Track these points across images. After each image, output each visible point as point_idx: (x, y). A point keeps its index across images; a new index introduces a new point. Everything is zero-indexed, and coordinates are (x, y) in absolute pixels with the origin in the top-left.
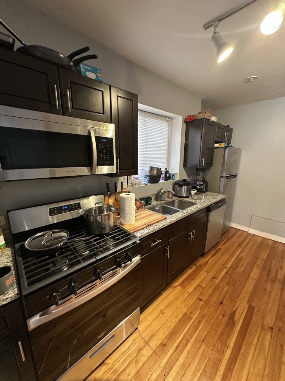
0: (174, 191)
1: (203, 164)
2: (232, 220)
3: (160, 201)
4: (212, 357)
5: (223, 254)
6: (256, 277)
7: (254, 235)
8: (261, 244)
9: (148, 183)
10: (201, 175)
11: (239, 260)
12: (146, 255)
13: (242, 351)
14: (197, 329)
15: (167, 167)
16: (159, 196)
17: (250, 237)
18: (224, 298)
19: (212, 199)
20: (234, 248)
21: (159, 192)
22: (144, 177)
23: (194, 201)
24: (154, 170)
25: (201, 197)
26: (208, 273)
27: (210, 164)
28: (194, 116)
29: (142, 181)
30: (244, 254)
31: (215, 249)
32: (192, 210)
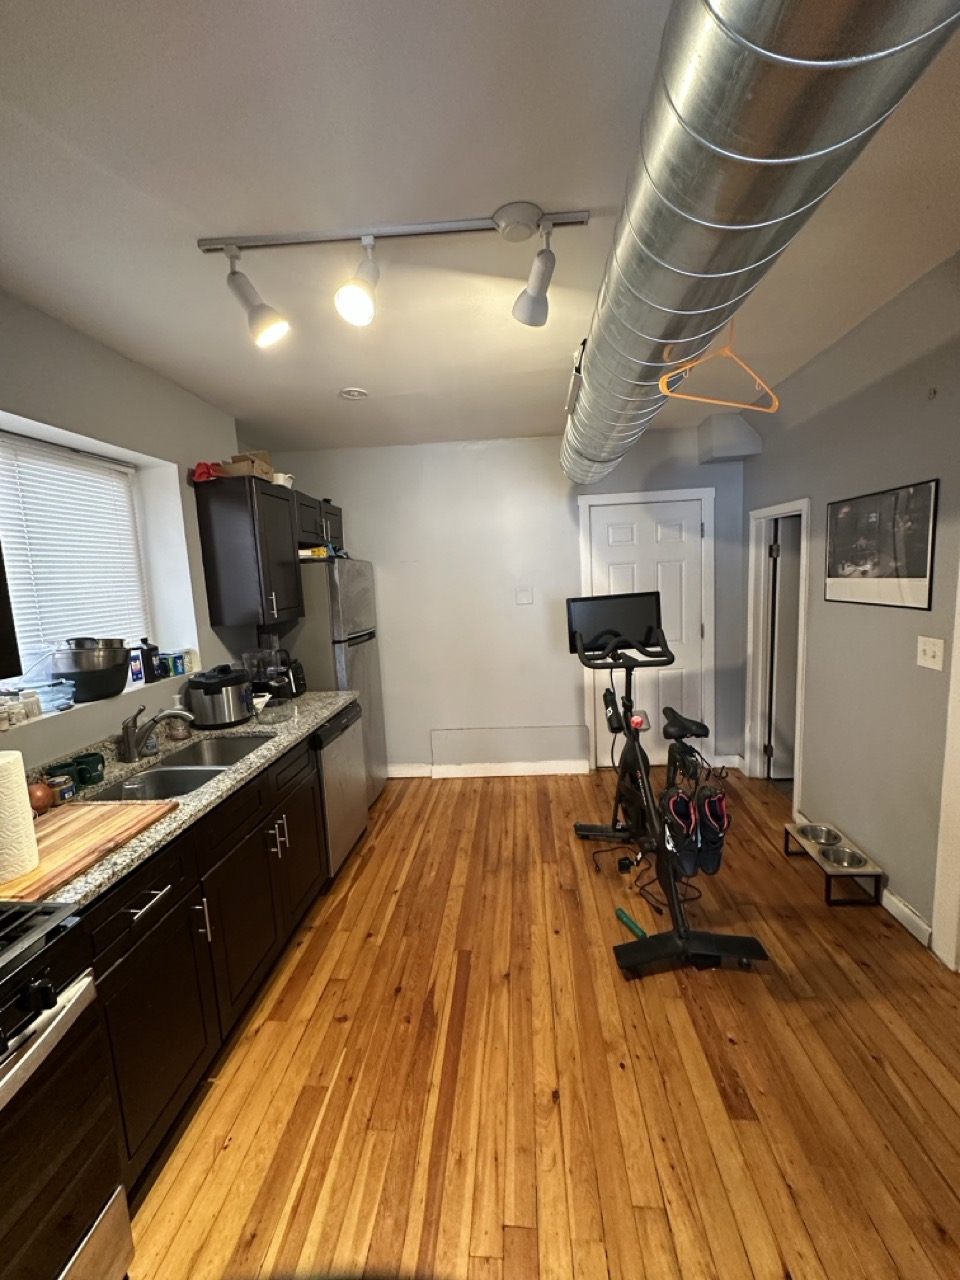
0: (190, 710)
1: (275, 612)
2: (389, 759)
3: (140, 760)
4: (396, 1148)
5: (383, 859)
6: (463, 880)
7: (444, 779)
8: (463, 794)
9: (72, 702)
10: (277, 646)
11: (422, 855)
12: (117, 963)
13: (461, 1073)
14: (346, 1108)
15: (147, 632)
16: (132, 743)
17: (437, 789)
18: (403, 973)
19: (322, 708)
20: (407, 830)
21: (130, 724)
22: (50, 683)
23: (266, 729)
24: (93, 650)
25: (288, 712)
26: (351, 931)
27: (295, 608)
28: (218, 465)
29: (41, 698)
30: (431, 836)
31: (358, 854)
32: (264, 757)
